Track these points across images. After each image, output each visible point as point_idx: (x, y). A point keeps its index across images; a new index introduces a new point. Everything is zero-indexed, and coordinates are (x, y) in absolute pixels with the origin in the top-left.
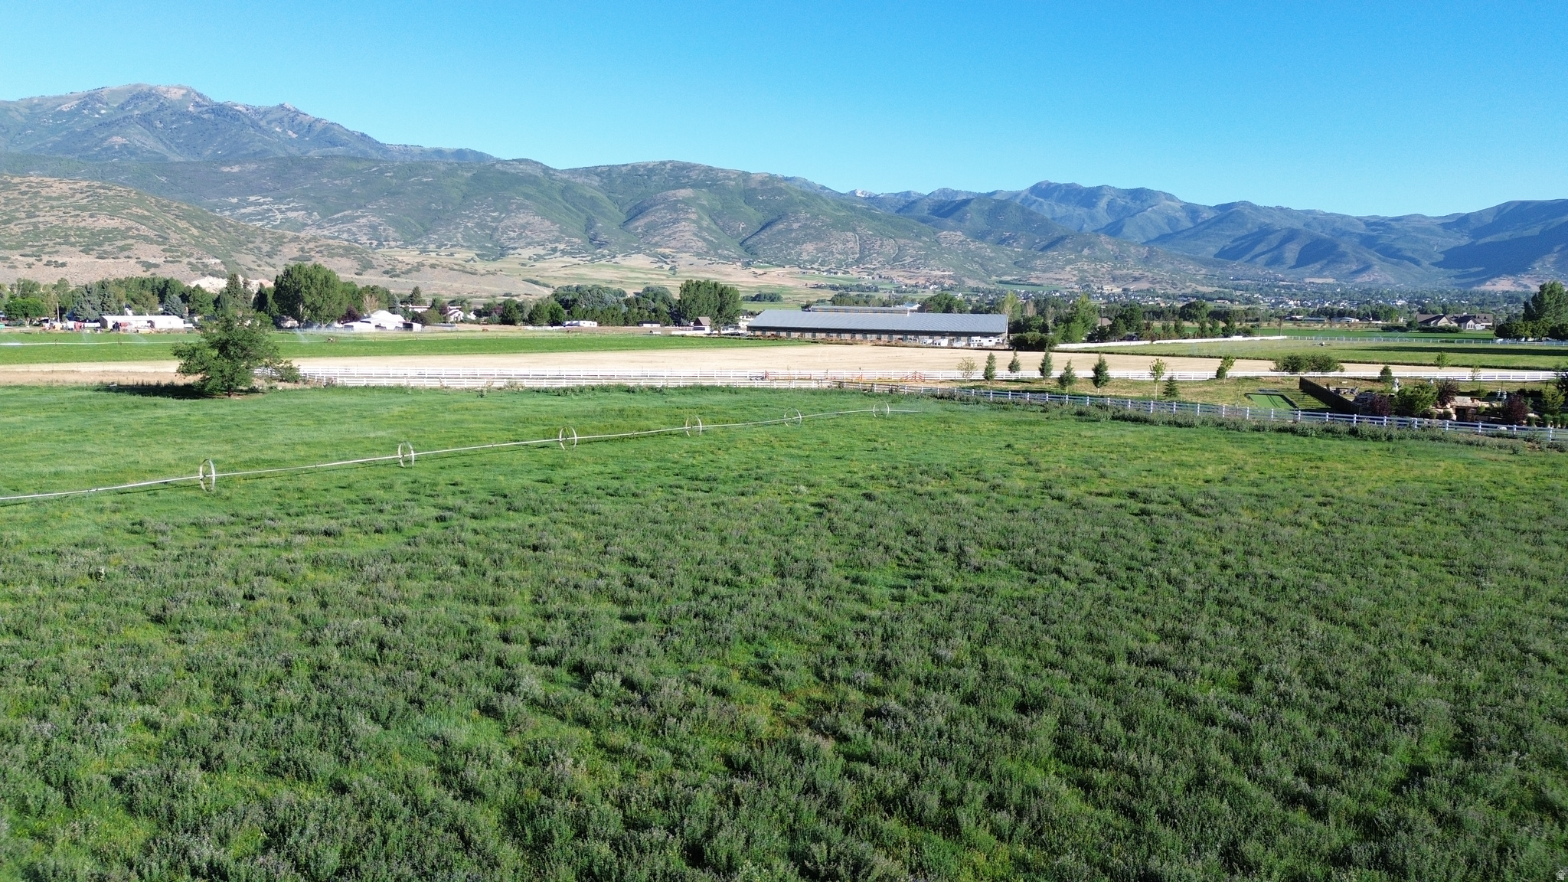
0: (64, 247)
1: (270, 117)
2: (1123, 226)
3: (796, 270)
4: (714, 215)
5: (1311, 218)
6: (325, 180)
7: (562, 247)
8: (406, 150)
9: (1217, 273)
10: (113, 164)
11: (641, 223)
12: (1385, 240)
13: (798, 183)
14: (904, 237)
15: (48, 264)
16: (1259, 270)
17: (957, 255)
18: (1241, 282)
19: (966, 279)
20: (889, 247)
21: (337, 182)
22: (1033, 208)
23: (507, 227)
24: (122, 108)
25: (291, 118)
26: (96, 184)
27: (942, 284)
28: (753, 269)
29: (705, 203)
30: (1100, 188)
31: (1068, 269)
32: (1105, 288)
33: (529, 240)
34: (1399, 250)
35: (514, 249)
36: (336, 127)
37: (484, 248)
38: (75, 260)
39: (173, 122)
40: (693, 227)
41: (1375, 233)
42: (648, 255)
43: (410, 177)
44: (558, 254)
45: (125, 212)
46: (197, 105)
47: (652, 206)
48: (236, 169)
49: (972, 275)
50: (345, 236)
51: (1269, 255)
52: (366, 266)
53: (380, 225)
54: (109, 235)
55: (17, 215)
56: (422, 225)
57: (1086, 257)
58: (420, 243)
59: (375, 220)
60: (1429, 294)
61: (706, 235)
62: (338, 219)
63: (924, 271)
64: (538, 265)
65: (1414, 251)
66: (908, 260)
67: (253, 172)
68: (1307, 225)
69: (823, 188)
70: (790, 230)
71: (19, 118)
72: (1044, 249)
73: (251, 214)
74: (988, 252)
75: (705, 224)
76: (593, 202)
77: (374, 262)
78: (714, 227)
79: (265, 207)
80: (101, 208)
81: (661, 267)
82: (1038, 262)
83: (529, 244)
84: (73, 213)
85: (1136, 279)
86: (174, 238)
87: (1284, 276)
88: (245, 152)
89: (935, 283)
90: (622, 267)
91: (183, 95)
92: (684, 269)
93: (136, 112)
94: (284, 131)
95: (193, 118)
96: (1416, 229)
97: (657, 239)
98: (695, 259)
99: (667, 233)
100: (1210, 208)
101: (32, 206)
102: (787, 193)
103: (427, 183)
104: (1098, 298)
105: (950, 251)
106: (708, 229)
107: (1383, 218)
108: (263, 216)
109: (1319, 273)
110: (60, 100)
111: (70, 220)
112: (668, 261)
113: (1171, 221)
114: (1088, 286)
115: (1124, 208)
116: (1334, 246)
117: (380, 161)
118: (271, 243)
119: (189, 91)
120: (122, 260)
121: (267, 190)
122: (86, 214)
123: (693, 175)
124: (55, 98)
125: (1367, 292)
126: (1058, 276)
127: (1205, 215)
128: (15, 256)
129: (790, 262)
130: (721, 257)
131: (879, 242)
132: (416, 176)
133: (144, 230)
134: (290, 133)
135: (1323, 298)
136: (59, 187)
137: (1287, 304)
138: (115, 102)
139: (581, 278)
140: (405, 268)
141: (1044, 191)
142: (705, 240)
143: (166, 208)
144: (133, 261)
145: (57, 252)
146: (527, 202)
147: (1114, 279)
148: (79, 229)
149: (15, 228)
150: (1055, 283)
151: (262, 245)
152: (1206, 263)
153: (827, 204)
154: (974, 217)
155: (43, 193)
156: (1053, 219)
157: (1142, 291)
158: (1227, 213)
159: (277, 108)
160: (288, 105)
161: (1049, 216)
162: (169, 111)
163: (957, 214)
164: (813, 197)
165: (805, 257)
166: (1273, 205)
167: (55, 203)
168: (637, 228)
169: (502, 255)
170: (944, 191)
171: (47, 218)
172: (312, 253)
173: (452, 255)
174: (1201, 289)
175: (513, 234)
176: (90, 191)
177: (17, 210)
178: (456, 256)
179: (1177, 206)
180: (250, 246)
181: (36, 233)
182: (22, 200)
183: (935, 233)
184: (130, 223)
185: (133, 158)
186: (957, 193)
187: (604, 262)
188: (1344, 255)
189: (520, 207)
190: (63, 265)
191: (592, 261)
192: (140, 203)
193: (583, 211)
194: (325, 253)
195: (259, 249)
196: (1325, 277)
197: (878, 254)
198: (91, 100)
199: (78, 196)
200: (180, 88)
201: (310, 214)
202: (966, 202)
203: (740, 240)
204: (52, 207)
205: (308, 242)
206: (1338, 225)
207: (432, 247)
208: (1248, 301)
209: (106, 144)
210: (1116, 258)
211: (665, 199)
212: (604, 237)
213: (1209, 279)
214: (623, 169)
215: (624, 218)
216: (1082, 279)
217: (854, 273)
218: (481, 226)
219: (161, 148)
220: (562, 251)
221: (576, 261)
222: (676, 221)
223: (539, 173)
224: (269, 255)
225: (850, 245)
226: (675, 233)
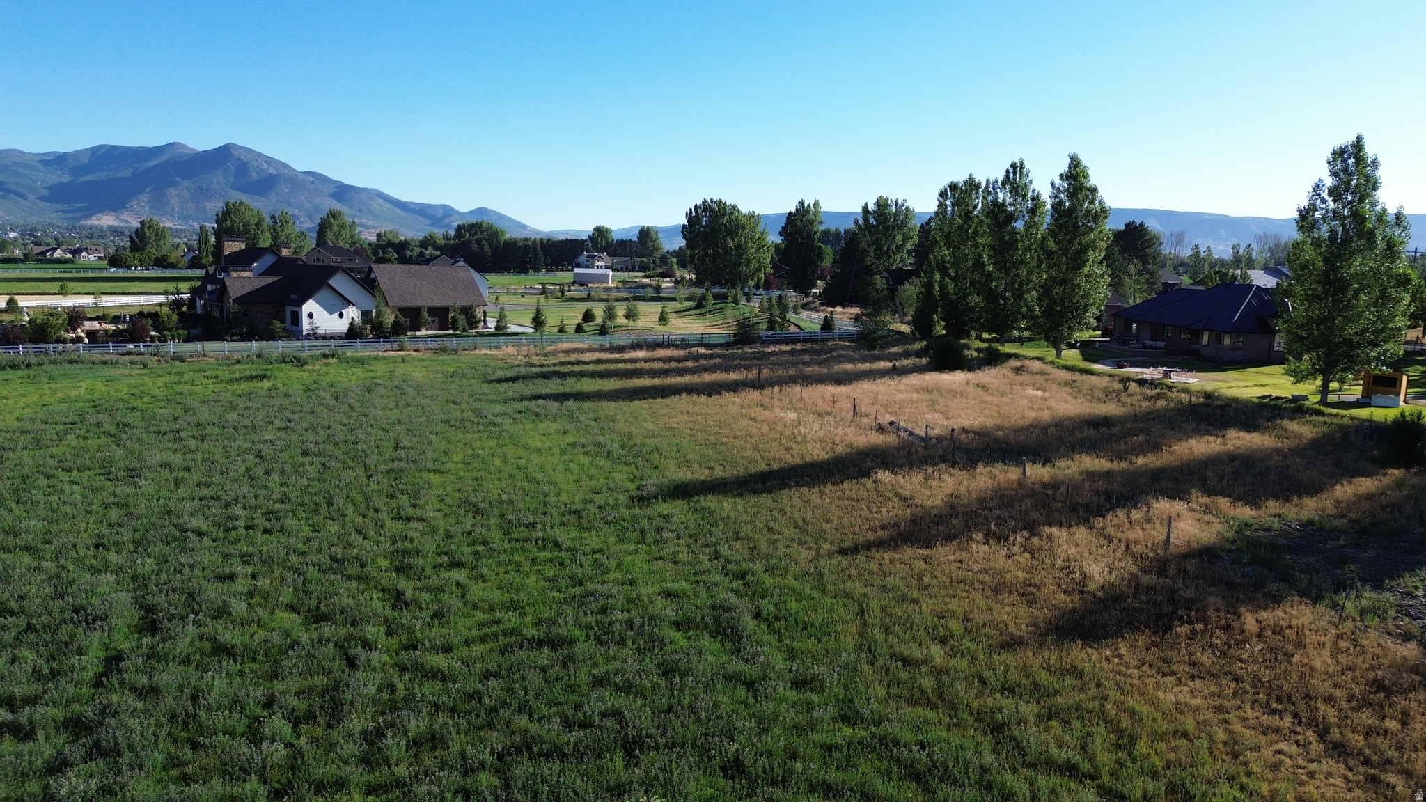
34: (3, 184)
60: (40, 227)
65: (18, 185)
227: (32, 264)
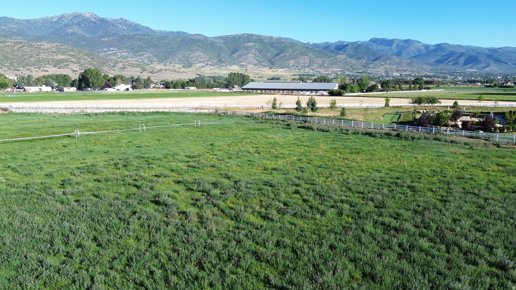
0: (48, 65)
1: (118, 22)
2: (402, 52)
3: (287, 69)
4: (260, 51)
5: (469, 48)
6: (134, 42)
7: (210, 63)
8: (161, 32)
9: (435, 68)
10: (68, 38)
11: (236, 54)
12: (495, 56)
13: (289, 40)
14: (324, 58)
15: (43, 71)
16: (450, 67)
17: (343, 63)
18: (443, 71)
19: (345, 71)
20: (319, 61)
21: (138, 43)
22: (370, 47)
23: (192, 57)
24: (71, 20)
25: (124, 22)
26: (59, 45)
27: (337, 73)
28: (273, 69)
29: (257, 47)
30: (394, 39)
31: (381, 67)
32: (394, 74)
33: (199, 61)
34: (500, 59)
35: (195, 64)
36: (138, 25)
37: (185, 64)
38: (51, 69)
39: (87, 24)
40: (253, 56)
41: (492, 53)
42: (238, 65)
43: (161, 41)
44: (209, 65)
45: (67, 53)
46: (95, 19)
47: (240, 49)
48: (106, 39)
49: (348, 70)
50: (140, 60)
51: (454, 61)
52: (144, 70)
53: (151, 57)
54: (62, 61)
55: (33, 55)
56: (165, 56)
57: (388, 63)
58: (164, 63)
59: (150, 55)
60: (510, 75)
61: (257, 58)
62: (138, 55)
63: (331, 69)
64: (202, 69)
65: (506, 59)
66: (326, 65)
67: (112, 40)
68: (468, 51)
69: (298, 41)
70: (286, 56)
71: (40, 24)
72: (374, 61)
73: (111, 54)
74: (354, 62)
75: (257, 54)
76: (220, 48)
77: (147, 69)
78: (260, 55)
79: (115, 51)
80: (60, 52)
81: (242, 69)
82: (371, 65)
83: (199, 62)
84: (51, 54)
85: (405, 71)
86: (82, 62)
87: (458, 69)
88: (110, 34)
89: (335, 73)
90: (229, 69)
91: (91, 15)
92: (249, 70)
93: (76, 21)
94: (122, 27)
95: (94, 23)
96: (507, 52)
97: (241, 60)
98: (253, 66)
99: (244, 58)
100: (433, 45)
101: (39, 52)
102: (285, 43)
103: (166, 43)
104: (391, 77)
105: (340, 62)
106: (258, 56)
107: (495, 48)
108: (115, 54)
109: (471, 68)
110: (52, 18)
111: (50, 56)
112: (244, 67)
113: (419, 50)
114: (388, 73)
115: (402, 46)
116: (477, 58)
117: (152, 36)
118: (114, 63)
119: (92, 14)
120: (66, 69)
121: (116, 46)
122: (55, 54)
123: (254, 38)
124: (51, 17)
125: (488, 74)
126: (377, 70)
127: (431, 48)
128: (32, 68)
129: (286, 67)
130: (262, 65)
131: (316, 59)
132: (163, 40)
133: (73, 59)
134: (124, 27)
135: (472, 76)
136: (47, 46)
137: (458, 78)
138: (69, 18)
139: (216, 73)
140: (156, 71)
141: (374, 41)
142: (257, 60)
143: (81, 52)
144: (69, 70)
145: (45, 67)
146: (199, 48)
147: (397, 71)
148: (52, 59)
149: (32, 59)
150: (376, 72)
151: (111, 64)
152: (430, 65)
153: (299, 46)
154: (349, 50)
155: (42, 48)
156: (377, 51)
157: (407, 75)
158: (439, 47)
159: (120, 19)
160: (123, 18)
161: (376, 50)
162: (86, 20)
163: (344, 49)
164: (293, 44)
165: (290, 65)
166: (456, 44)
167: (46, 51)
168: (235, 56)
169: (190, 66)
170: (340, 42)
171: (42, 56)
172: (127, 66)
173: (174, 66)
174: (428, 74)
175: (194, 59)
176: (57, 47)
177: (34, 53)
178: (176, 66)
179: (421, 45)
180: (107, 64)
181: (39, 61)
182: (36, 50)
183: (335, 56)
184: (68, 57)
185: (75, 36)
186: (344, 42)
187: (223, 68)
188: (480, 61)
189: (196, 50)
190: (47, 71)
191: (219, 68)
192: (72, 50)
193: (217, 51)
194: (131, 66)
195: (110, 65)
196: (474, 69)
197: (315, 63)
198: (62, 18)
199: (53, 48)
200: (90, 13)
201: (129, 54)
202: (347, 45)
203: (269, 59)
204: (44, 52)
205: (125, 62)
206: (479, 51)
207: (168, 64)
208: (444, 77)
209: (66, 32)
210: (399, 64)
211: (244, 47)
212: (224, 60)
213: (431, 70)
214: (231, 36)
215: (230, 53)
216: (386, 71)
217: (307, 70)
218: (184, 56)
219: (84, 33)
220: (210, 64)
221: (214, 68)
222: (247, 54)
223: (203, 38)
224: (113, 67)
225: (306, 61)
226: (247, 58)
227: (497, 88)
